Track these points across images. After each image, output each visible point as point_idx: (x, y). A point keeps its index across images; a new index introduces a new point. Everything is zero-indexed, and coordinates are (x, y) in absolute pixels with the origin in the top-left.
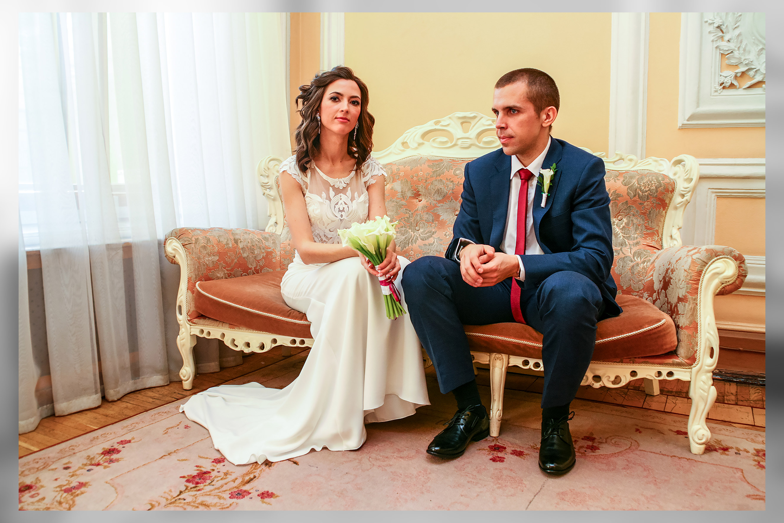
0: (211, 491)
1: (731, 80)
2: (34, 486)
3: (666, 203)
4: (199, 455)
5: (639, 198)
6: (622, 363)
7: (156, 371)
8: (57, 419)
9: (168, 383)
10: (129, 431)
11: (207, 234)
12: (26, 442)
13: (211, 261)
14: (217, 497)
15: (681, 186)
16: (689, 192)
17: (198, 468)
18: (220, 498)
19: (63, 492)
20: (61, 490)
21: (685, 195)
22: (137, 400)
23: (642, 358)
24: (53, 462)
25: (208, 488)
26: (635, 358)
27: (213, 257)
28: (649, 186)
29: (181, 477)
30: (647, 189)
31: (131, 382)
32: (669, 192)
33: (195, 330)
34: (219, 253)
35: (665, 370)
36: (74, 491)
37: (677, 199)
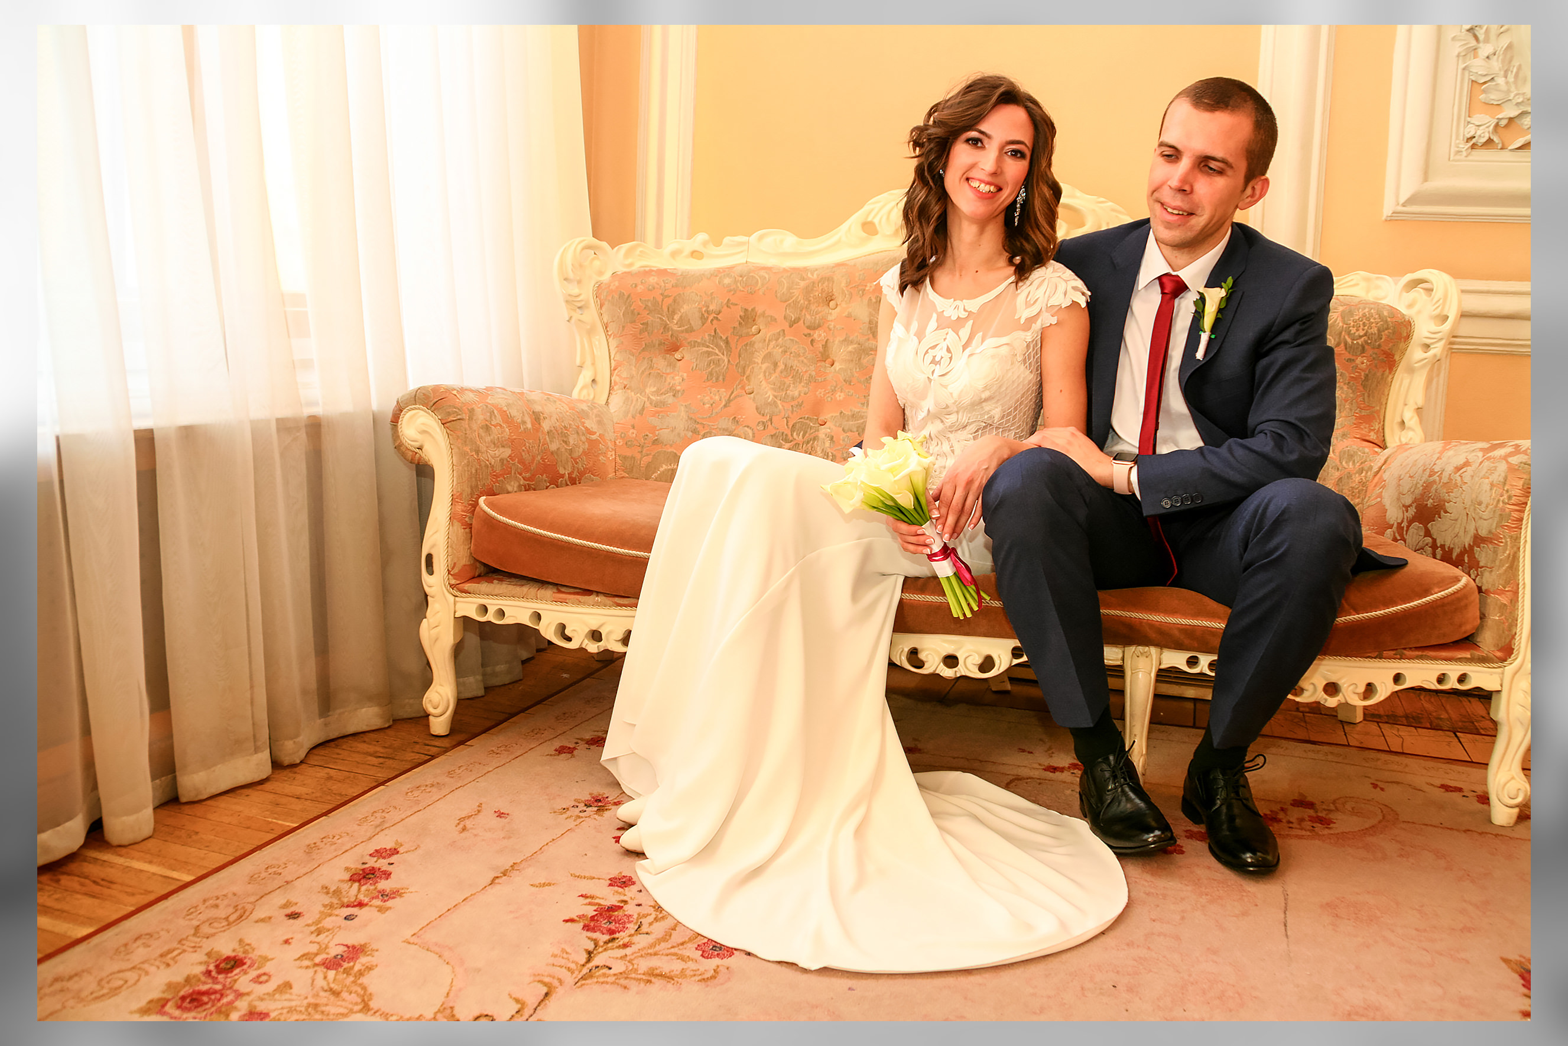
0: (652, 945)
1: (1489, 132)
2: (245, 958)
3: (1395, 360)
4: (572, 872)
5: (1346, 349)
6: (1380, 658)
7: (370, 698)
8: (187, 809)
9: (391, 723)
10: (378, 829)
11: (488, 401)
12: (151, 862)
13: (498, 459)
14: (674, 957)
15: (1424, 328)
16: (1441, 339)
17: (588, 900)
18: (682, 958)
19: (321, 970)
20: (316, 965)
21: (1432, 346)
22: (342, 761)
23: (1417, 648)
24: (254, 903)
25: (641, 941)
26: (1405, 649)
27: (502, 450)
28: (1366, 328)
29: (566, 921)
30: (1362, 333)
31: (320, 722)
32: (1403, 340)
33: (468, 607)
34: (512, 443)
35: (1453, 671)
36: (346, 965)
37: (1415, 354)
